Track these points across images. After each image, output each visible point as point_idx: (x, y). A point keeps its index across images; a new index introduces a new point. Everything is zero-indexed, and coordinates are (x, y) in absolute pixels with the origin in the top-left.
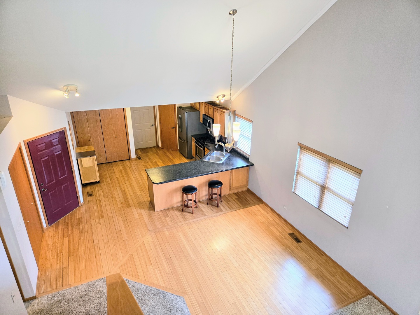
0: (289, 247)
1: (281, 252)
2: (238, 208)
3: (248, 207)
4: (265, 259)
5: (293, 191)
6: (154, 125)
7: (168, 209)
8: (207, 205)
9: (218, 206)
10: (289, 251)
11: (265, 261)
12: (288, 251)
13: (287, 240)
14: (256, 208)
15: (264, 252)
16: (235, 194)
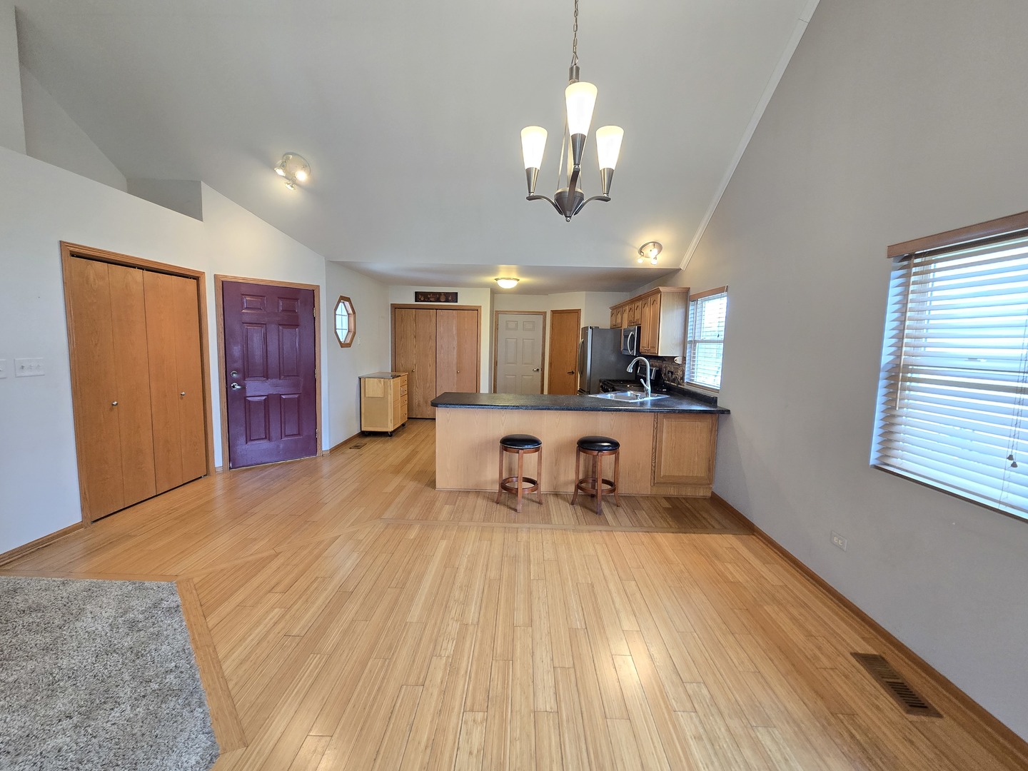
0: (852, 715)
1: (799, 726)
2: (662, 528)
3: (694, 533)
4: (701, 731)
5: (872, 461)
6: (540, 370)
7: (467, 492)
8: (572, 504)
9: (598, 512)
10: (853, 737)
11: (698, 738)
12: (846, 735)
13: (846, 677)
14: (725, 543)
15: (705, 691)
16: (668, 499)
